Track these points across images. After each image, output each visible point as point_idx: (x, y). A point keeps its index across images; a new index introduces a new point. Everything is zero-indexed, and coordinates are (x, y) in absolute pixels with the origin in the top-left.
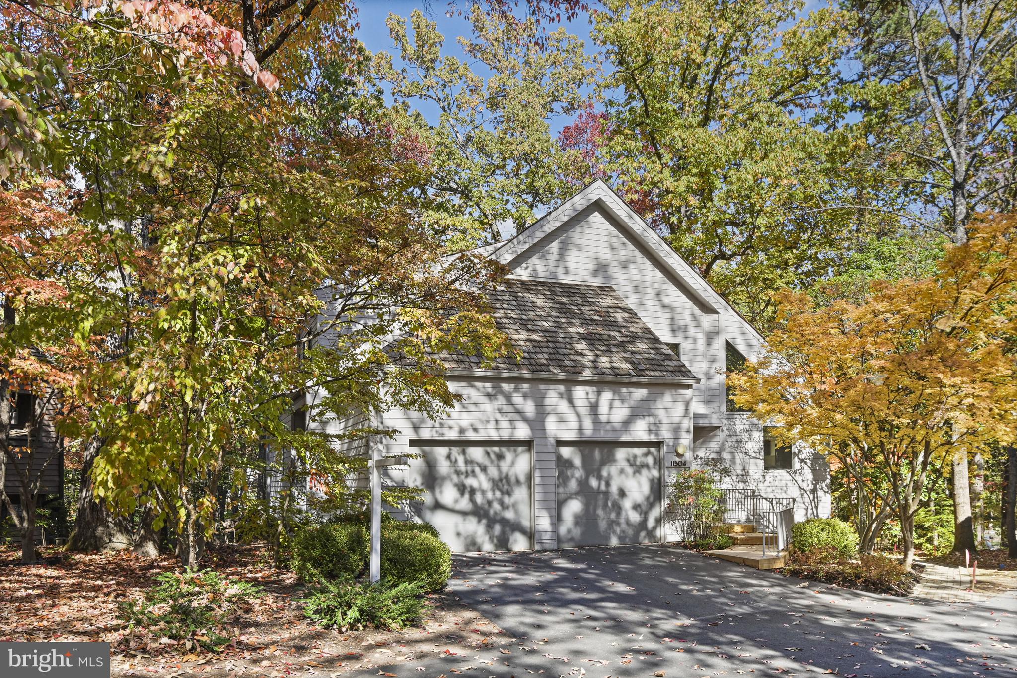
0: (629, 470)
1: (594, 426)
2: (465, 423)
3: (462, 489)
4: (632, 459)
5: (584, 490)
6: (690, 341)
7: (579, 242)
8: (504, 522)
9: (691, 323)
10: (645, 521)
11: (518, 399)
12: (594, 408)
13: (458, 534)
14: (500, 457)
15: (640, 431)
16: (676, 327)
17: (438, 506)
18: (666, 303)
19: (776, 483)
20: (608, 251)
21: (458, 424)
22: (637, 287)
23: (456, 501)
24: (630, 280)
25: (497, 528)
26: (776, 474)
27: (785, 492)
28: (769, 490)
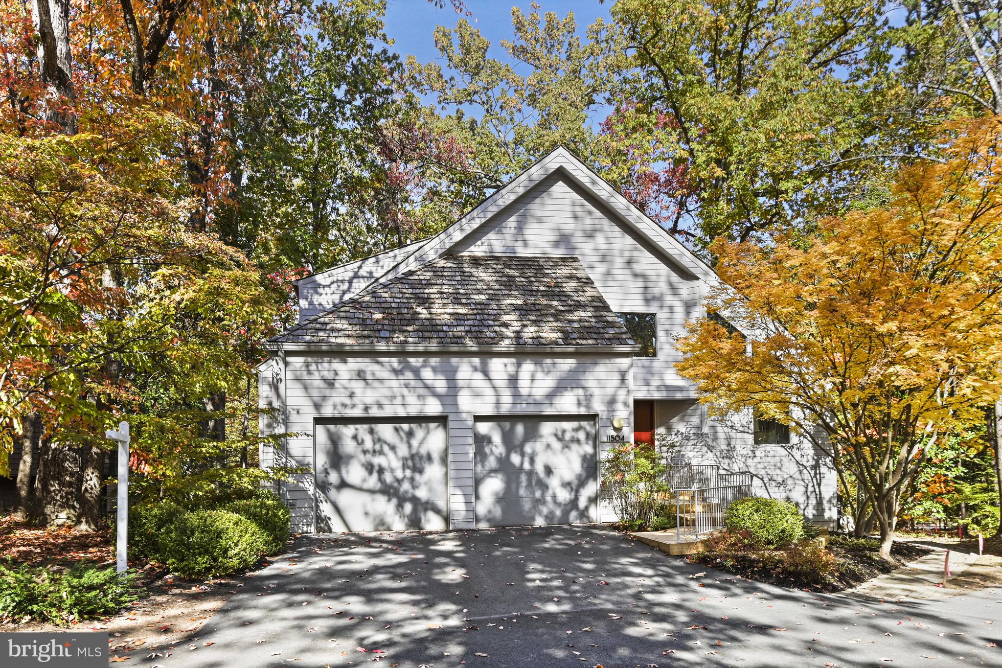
0: (557, 445)
1: (514, 400)
2: (369, 400)
3: (369, 468)
4: (560, 433)
5: (504, 466)
6: (666, 310)
7: (539, 213)
8: (415, 500)
9: (667, 291)
10: (576, 499)
11: (427, 374)
12: (513, 381)
13: (366, 514)
14: (410, 434)
15: (567, 403)
16: (649, 297)
17: (343, 485)
18: (638, 272)
19: (769, 459)
20: (571, 221)
21: (361, 401)
22: (604, 256)
23: (364, 480)
24: (596, 249)
25: (408, 508)
26: (768, 449)
27: (780, 469)
28: (759, 466)
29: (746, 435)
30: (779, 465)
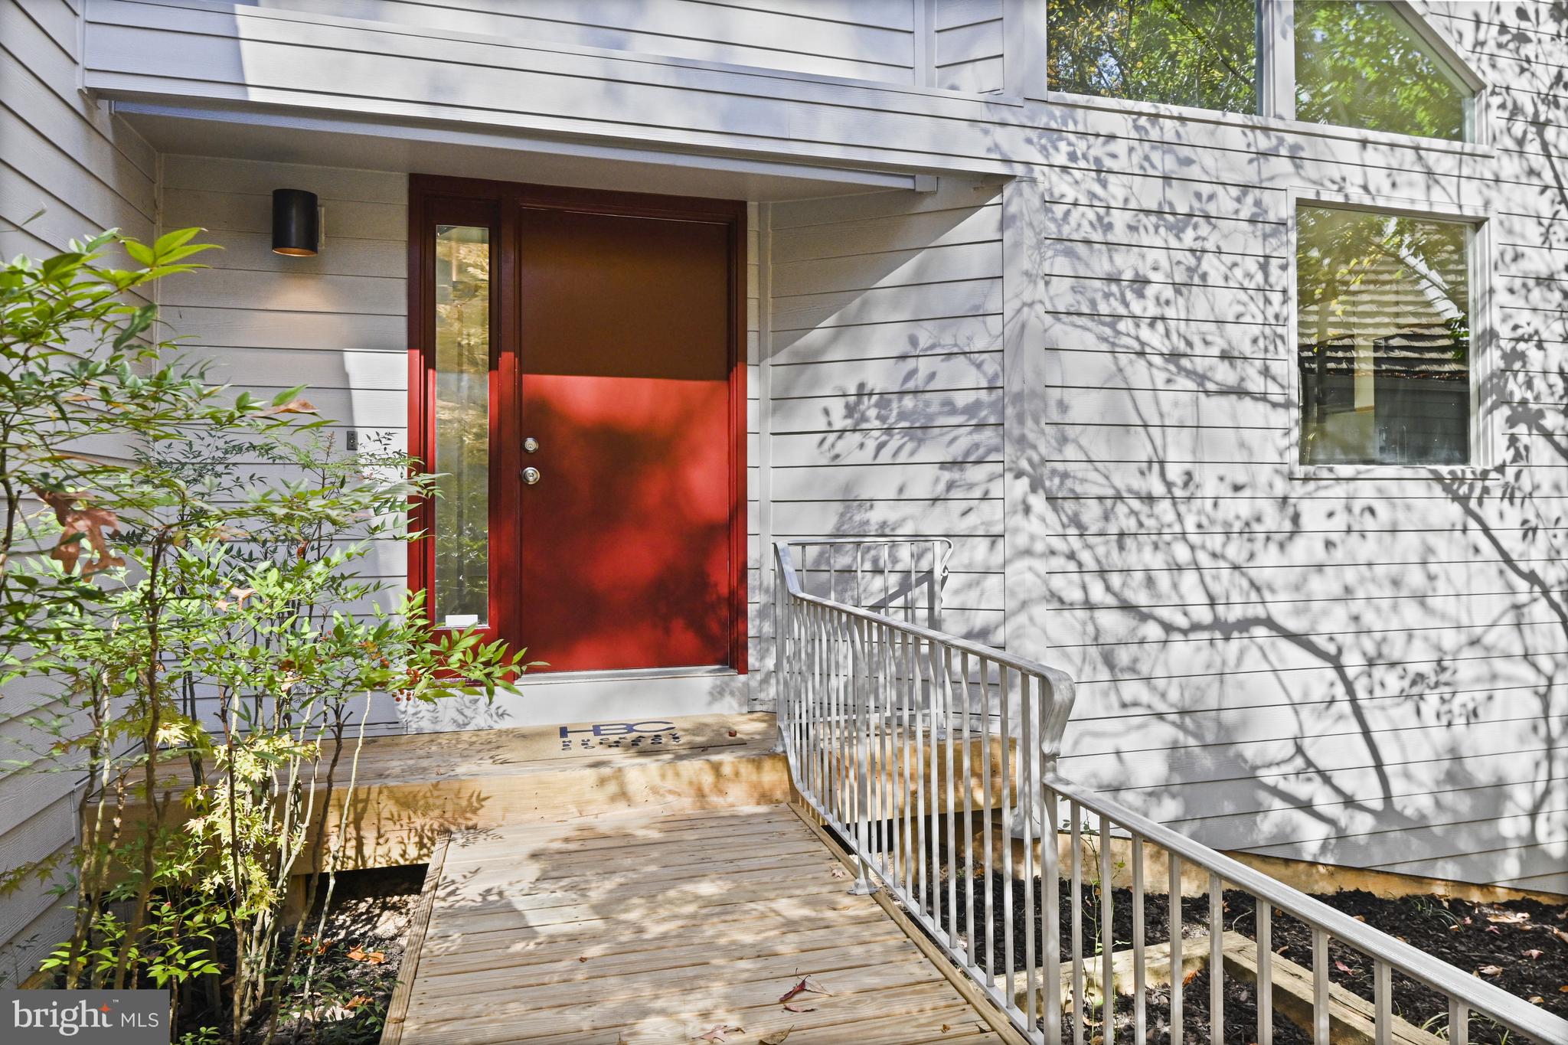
19: (1367, 549)
26: (1366, 490)
27: (1421, 599)
28: (1318, 586)
29: (1252, 412)
30: (1415, 578)
